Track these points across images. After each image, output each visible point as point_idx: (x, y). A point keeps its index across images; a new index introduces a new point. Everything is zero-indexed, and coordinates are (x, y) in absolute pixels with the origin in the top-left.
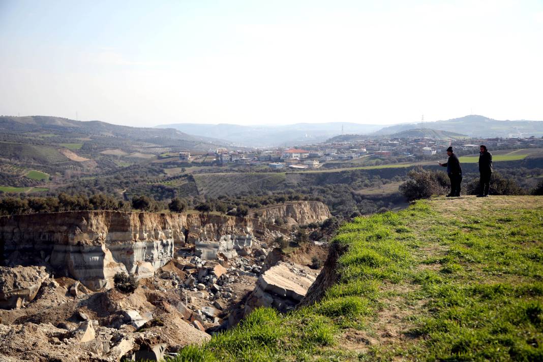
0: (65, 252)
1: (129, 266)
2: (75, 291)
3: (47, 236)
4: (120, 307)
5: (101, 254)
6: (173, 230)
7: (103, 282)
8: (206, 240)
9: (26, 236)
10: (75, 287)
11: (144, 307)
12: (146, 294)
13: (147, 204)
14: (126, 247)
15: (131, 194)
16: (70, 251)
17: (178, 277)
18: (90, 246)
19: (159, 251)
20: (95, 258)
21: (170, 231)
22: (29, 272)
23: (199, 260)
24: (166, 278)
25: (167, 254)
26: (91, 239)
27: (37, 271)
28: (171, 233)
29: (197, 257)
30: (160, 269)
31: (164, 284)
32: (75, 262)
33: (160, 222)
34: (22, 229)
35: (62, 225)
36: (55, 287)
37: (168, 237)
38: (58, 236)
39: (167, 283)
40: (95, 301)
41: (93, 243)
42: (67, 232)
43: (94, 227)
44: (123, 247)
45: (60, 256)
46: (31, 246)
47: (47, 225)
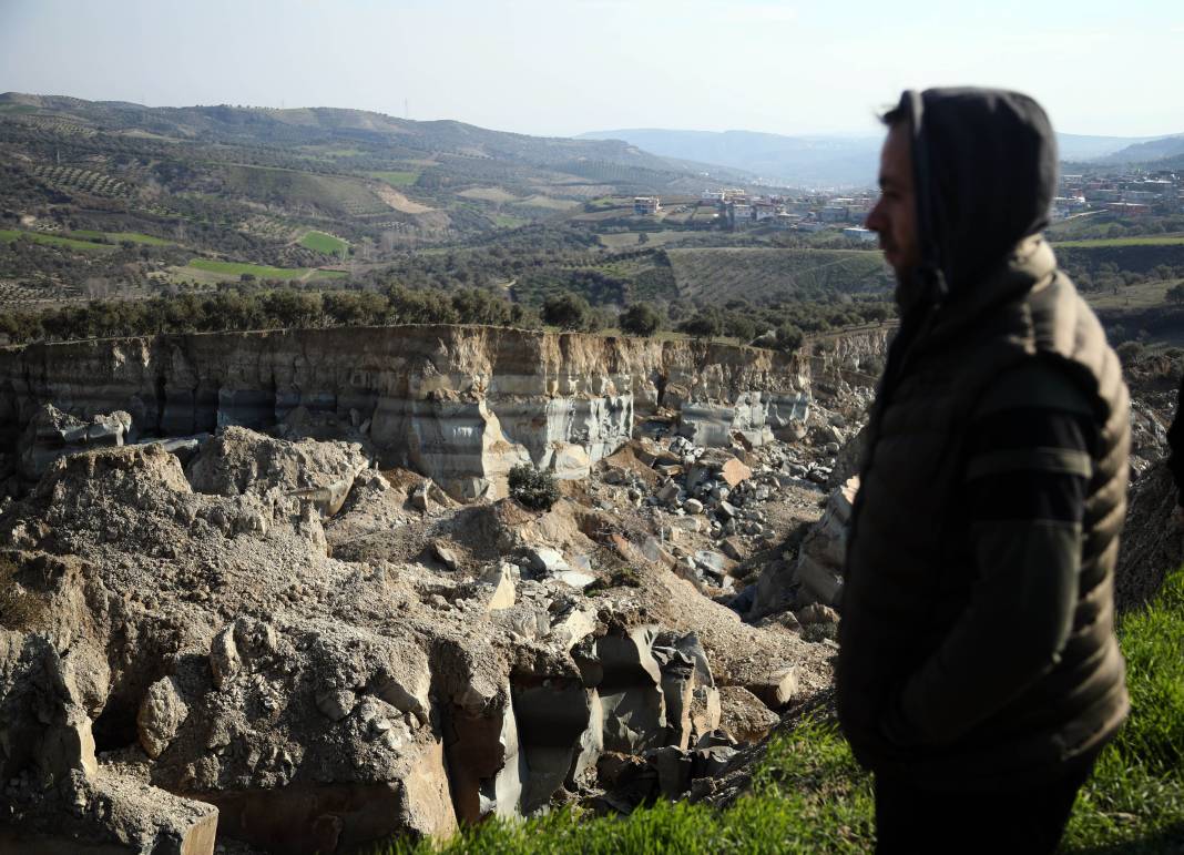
0: (402, 413)
1: (536, 450)
2: (422, 499)
3: (364, 378)
4: (522, 539)
5: (478, 422)
6: (633, 374)
7: (480, 484)
8: (706, 400)
9: (320, 376)
10: (422, 490)
11: (572, 542)
12: (576, 515)
13: (578, 314)
14: (530, 409)
16: (411, 412)
17: (642, 481)
18: (453, 403)
19: (601, 423)
20: (464, 429)
21: (627, 377)
22: (329, 454)
23: (689, 446)
24: (617, 483)
25: (618, 428)
26: (457, 389)
27: (345, 452)
28: (628, 382)
29: (684, 440)
30: (603, 461)
31: (611, 497)
32: (423, 437)
33: (605, 357)
34: (313, 361)
35: (395, 354)
36: (382, 489)
37: (621, 392)
38: (388, 379)
39: (619, 493)
40: (467, 522)
41: (461, 396)
42: (405, 370)
43: (464, 362)
44: (524, 408)
45: (392, 422)
46: (332, 398)
47: (364, 353)
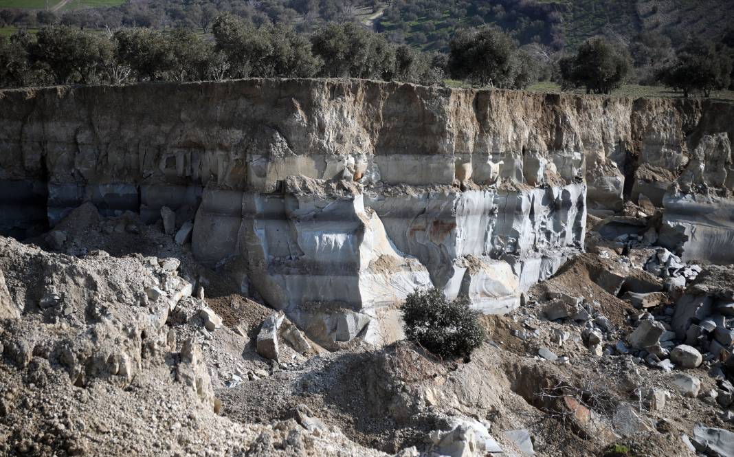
0: (239, 214)
1: (440, 267)
2: (271, 342)
3: (180, 161)
4: (428, 403)
5: (353, 226)
6: (586, 152)
7: (356, 320)
8: (703, 191)
9: (115, 157)
10: (270, 330)
11: (503, 410)
12: (507, 368)
13: (501, 60)
14: (430, 205)
15: (400, 26)
16: (252, 212)
17: (602, 317)
18: (316, 198)
19: (537, 227)
20: (332, 237)
21: (577, 156)
22: (131, 275)
23: (676, 263)
24: (563, 320)
25: (563, 235)
26: (321, 176)
27: (155, 272)
28: (579, 164)
29: (667, 253)
30: (541, 286)
31: (555, 340)
32: (269, 252)
33: (544, 126)
34: (103, 134)
35: (227, 124)
36: (211, 328)
37: (567, 179)
38: (217, 163)
39: (566, 336)
40: (344, 378)
41: (327, 187)
42: (244, 148)
43: (330, 135)
44: (420, 205)
45: (223, 227)
46: (132, 191)
47: (182, 122)
